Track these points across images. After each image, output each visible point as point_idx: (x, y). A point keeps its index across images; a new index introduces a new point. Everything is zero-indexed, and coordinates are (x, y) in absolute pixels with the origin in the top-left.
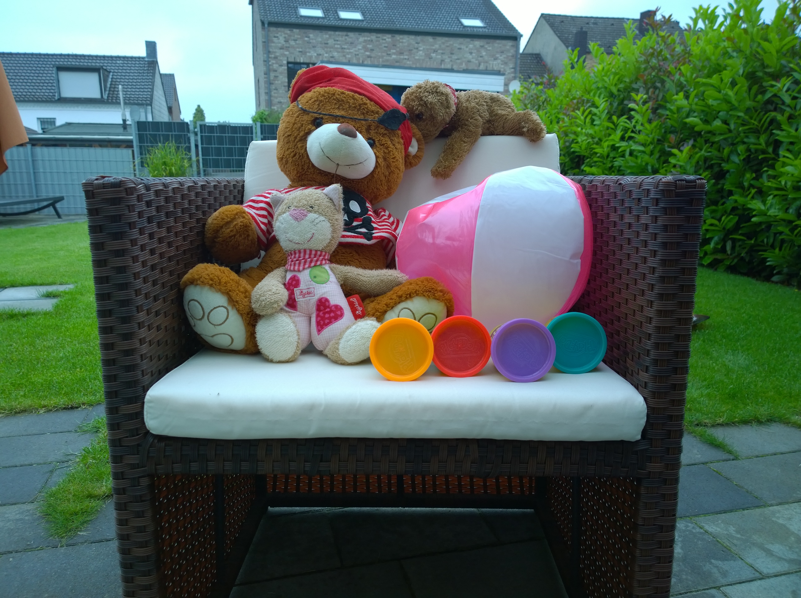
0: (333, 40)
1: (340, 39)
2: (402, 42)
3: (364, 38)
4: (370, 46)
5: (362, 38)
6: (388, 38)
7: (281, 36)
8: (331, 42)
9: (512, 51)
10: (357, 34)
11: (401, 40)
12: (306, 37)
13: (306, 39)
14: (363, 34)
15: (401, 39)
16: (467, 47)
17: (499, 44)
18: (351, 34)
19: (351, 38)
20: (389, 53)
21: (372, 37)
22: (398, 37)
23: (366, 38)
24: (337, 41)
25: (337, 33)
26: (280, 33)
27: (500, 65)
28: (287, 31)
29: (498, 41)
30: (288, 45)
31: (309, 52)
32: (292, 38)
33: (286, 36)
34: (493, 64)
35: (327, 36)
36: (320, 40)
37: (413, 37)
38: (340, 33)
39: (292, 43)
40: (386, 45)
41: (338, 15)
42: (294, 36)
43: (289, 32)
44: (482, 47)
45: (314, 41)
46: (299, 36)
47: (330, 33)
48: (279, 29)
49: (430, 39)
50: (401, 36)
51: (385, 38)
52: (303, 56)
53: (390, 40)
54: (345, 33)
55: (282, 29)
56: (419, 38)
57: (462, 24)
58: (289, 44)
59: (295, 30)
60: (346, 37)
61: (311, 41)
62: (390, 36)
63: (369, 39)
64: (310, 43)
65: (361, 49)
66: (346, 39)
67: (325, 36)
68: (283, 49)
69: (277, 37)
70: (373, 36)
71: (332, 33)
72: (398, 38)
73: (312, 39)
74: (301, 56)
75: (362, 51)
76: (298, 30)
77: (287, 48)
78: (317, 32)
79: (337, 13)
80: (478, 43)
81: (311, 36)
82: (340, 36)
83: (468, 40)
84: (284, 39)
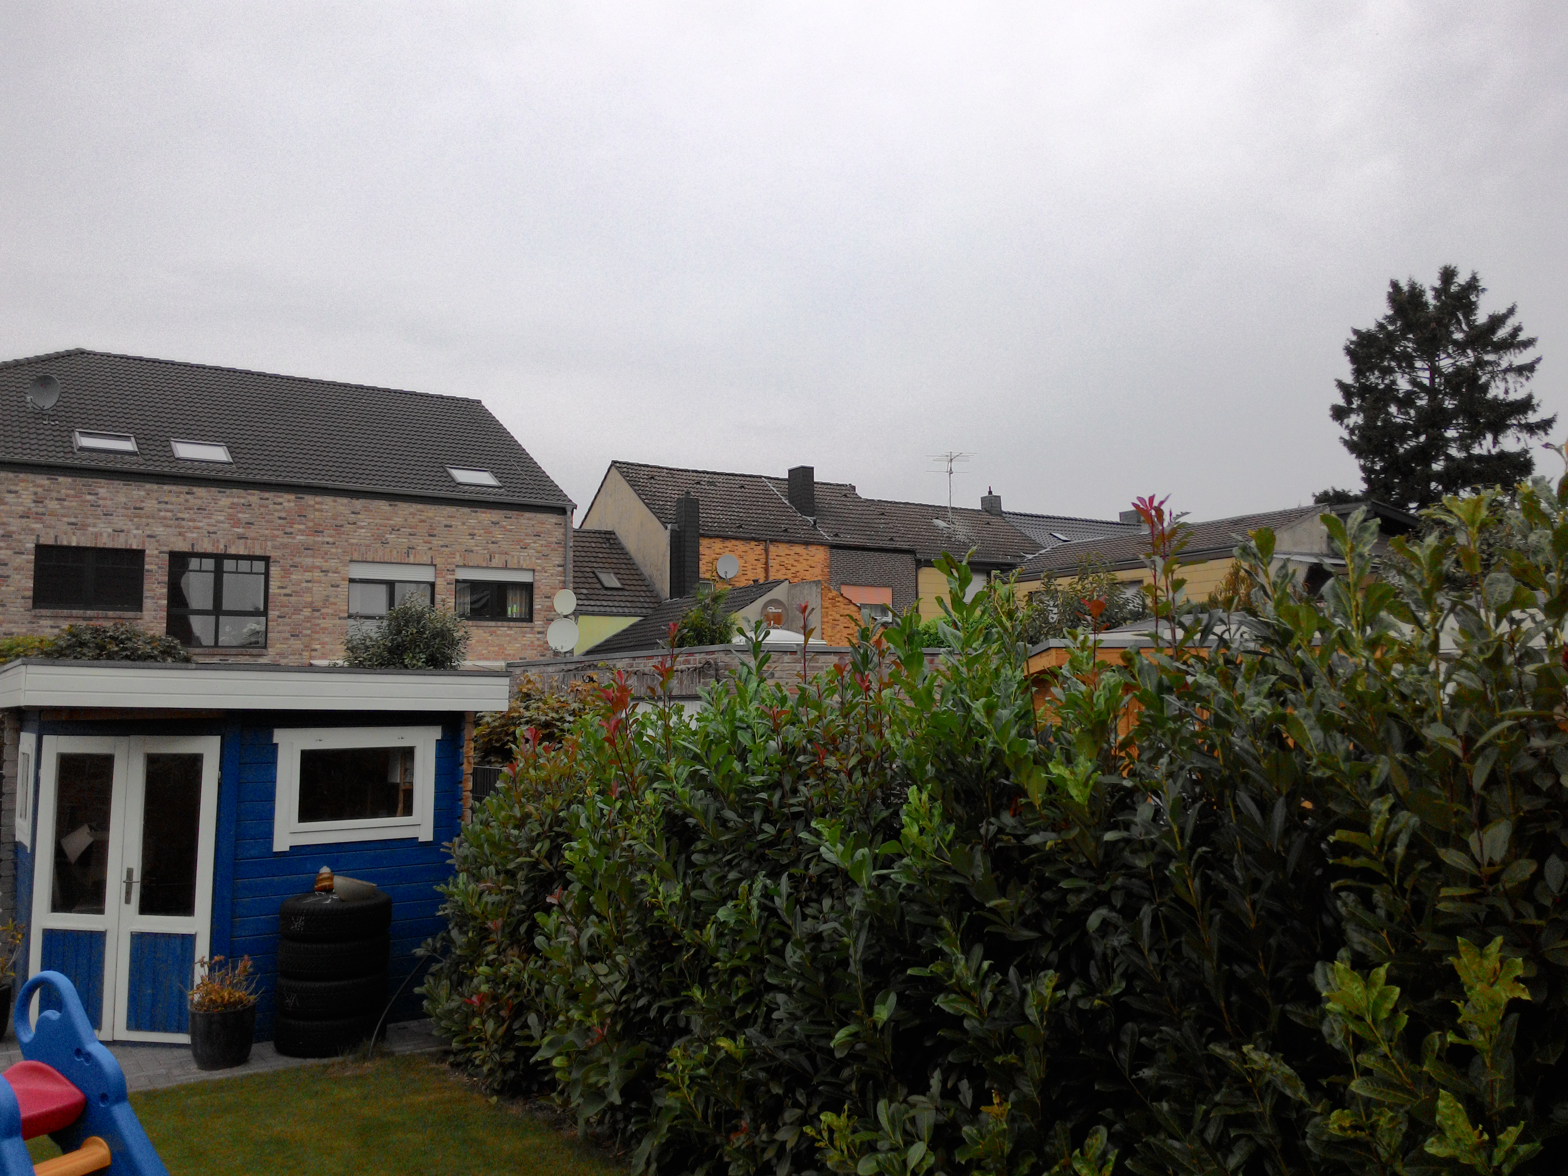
0: (155, 502)
1: (174, 499)
2: (321, 510)
3: (231, 500)
4: (244, 516)
5: (227, 499)
6: (289, 501)
7: (26, 489)
8: (150, 505)
9: (558, 534)
10: (214, 490)
11: (317, 506)
12: (90, 494)
13: (89, 497)
14: (228, 491)
15: (317, 503)
16: (464, 524)
17: (529, 519)
18: (200, 491)
19: (201, 498)
20: (288, 530)
21: (249, 497)
22: (310, 500)
23: (235, 500)
24: (166, 503)
25: (166, 487)
26: (22, 484)
27: (534, 559)
28: (43, 480)
29: (527, 515)
30: (41, 510)
31: (94, 526)
32: (54, 495)
33: (40, 490)
34: (519, 557)
35: (142, 493)
36: (124, 500)
37: (345, 501)
38: (174, 488)
39: (53, 505)
40: (283, 515)
41: (172, 451)
42: (59, 492)
43: (46, 482)
44: (495, 523)
45: (109, 503)
46: (72, 492)
47: (148, 486)
48: (22, 476)
49: (383, 506)
50: (318, 499)
51: (280, 500)
52: (78, 532)
53: (292, 504)
54: (185, 489)
55: (31, 477)
56: (358, 504)
57: (453, 480)
58: (45, 507)
59: (61, 479)
60: (189, 496)
61: (101, 502)
62: (292, 497)
63: (242, 501)
64: (99, 506)
65: (222, 522)
66: (187, 501)
67: (137, 492)
68: (28, 517)
69: (16, 492)
70: (254, 497)
71: (155, 487)
72: (312, 502)
73: (105, 499)
74: (74, 534)
75: (226, 526)
76: (70, 480)
77: (39, 516)
78: (118, 484)
79: (170, 446)
80: (487, 516)
81: (102, 491)
82: (174, 494)
83: (466, 510)
84: (33, 497)
